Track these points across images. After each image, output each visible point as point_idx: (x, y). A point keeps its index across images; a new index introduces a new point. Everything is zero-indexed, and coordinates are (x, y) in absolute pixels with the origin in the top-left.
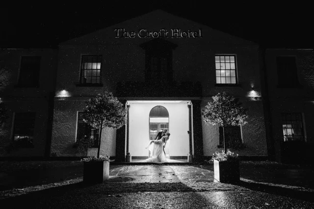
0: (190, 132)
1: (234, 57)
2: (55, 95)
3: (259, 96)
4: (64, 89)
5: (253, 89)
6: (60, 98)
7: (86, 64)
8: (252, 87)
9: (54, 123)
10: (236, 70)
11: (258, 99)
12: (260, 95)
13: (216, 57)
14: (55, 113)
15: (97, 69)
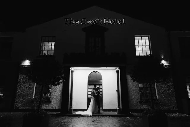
0: (118, 91)
1: (148, 37)
2: (21, 63)
3: (168, 65)
4: (27, 59)
5: (163, 59)
6: (24, 66)
7: (44, 42)
8: (162, 58)
9: (19, 84)
10: (150, 46)
11: (167, 67)
12: (168, 63)
13: (135, 37)
14: (19, 76)
15: (52, 46)
